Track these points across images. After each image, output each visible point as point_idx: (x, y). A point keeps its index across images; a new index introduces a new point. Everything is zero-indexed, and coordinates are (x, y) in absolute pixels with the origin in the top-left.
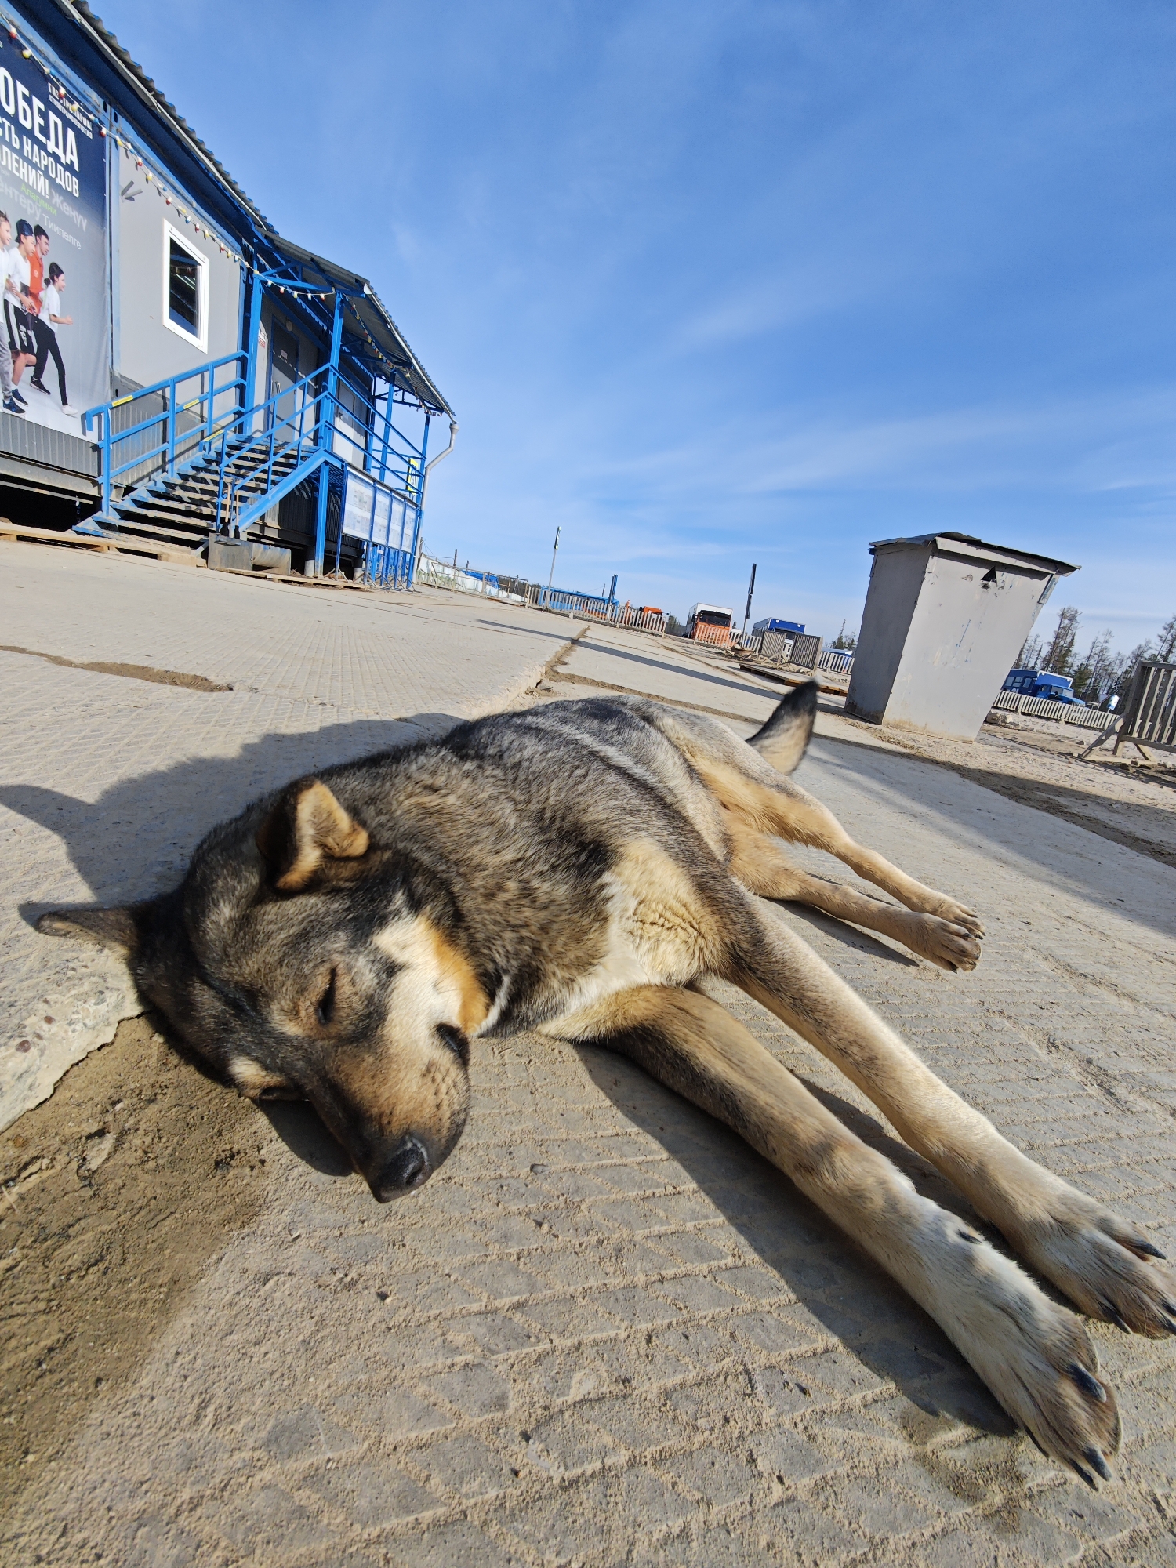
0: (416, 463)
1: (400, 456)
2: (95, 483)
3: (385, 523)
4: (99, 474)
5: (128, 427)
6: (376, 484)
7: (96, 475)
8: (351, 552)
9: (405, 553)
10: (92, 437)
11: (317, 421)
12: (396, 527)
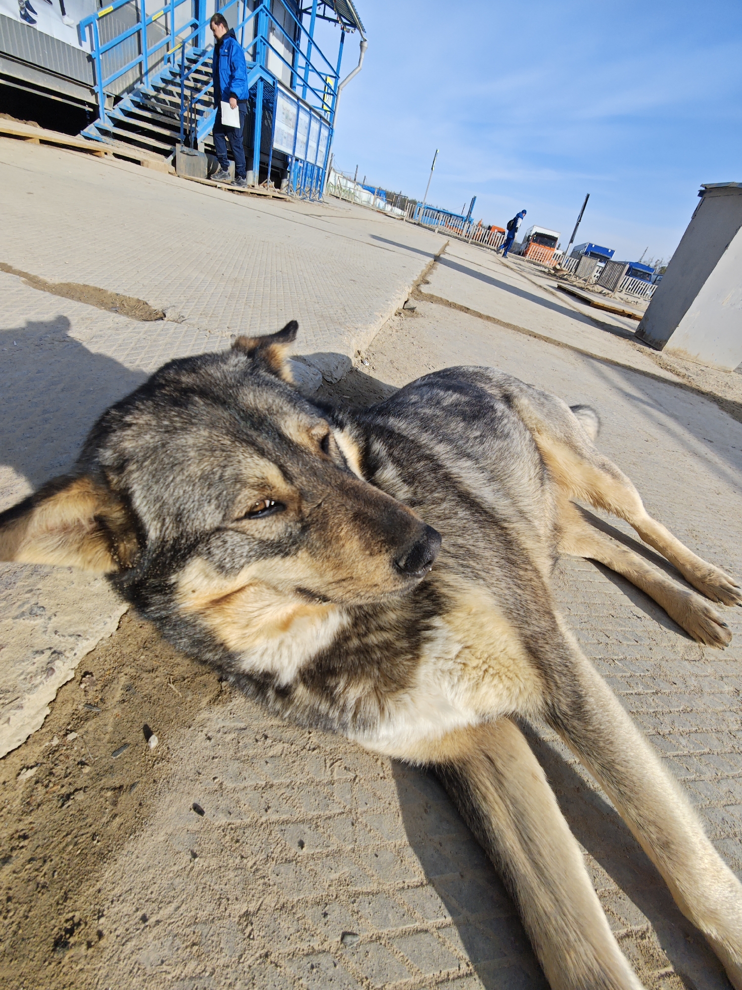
0: (331, 81)
1: (319, 74)
2: (93, 92)
3: (305, 140)
4: (95, 84)
5: (112, 39)
6: (300, 101)
7: (93, 85)
8: (279, 164)
9: (319, 168)
10: (86, 48)
11: (255, 35)
12: (313, 144)
